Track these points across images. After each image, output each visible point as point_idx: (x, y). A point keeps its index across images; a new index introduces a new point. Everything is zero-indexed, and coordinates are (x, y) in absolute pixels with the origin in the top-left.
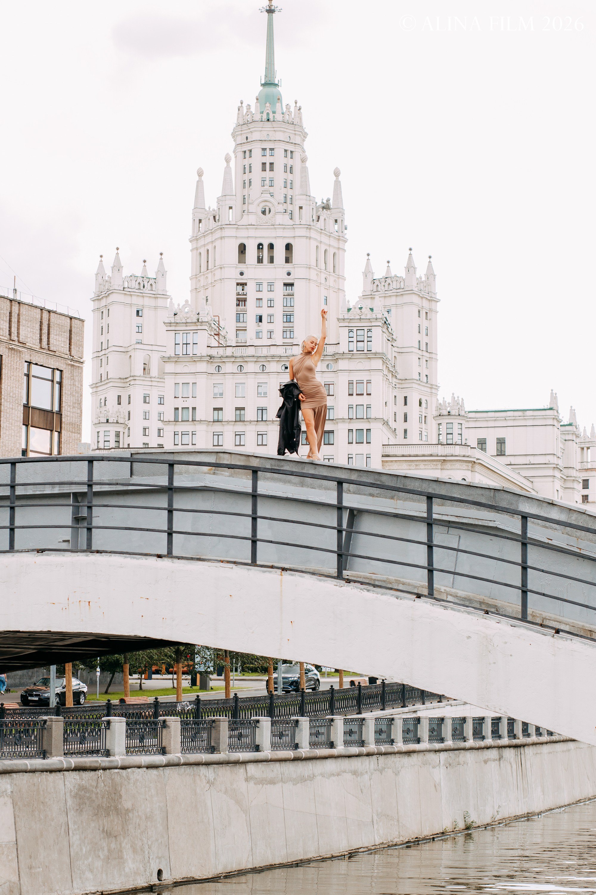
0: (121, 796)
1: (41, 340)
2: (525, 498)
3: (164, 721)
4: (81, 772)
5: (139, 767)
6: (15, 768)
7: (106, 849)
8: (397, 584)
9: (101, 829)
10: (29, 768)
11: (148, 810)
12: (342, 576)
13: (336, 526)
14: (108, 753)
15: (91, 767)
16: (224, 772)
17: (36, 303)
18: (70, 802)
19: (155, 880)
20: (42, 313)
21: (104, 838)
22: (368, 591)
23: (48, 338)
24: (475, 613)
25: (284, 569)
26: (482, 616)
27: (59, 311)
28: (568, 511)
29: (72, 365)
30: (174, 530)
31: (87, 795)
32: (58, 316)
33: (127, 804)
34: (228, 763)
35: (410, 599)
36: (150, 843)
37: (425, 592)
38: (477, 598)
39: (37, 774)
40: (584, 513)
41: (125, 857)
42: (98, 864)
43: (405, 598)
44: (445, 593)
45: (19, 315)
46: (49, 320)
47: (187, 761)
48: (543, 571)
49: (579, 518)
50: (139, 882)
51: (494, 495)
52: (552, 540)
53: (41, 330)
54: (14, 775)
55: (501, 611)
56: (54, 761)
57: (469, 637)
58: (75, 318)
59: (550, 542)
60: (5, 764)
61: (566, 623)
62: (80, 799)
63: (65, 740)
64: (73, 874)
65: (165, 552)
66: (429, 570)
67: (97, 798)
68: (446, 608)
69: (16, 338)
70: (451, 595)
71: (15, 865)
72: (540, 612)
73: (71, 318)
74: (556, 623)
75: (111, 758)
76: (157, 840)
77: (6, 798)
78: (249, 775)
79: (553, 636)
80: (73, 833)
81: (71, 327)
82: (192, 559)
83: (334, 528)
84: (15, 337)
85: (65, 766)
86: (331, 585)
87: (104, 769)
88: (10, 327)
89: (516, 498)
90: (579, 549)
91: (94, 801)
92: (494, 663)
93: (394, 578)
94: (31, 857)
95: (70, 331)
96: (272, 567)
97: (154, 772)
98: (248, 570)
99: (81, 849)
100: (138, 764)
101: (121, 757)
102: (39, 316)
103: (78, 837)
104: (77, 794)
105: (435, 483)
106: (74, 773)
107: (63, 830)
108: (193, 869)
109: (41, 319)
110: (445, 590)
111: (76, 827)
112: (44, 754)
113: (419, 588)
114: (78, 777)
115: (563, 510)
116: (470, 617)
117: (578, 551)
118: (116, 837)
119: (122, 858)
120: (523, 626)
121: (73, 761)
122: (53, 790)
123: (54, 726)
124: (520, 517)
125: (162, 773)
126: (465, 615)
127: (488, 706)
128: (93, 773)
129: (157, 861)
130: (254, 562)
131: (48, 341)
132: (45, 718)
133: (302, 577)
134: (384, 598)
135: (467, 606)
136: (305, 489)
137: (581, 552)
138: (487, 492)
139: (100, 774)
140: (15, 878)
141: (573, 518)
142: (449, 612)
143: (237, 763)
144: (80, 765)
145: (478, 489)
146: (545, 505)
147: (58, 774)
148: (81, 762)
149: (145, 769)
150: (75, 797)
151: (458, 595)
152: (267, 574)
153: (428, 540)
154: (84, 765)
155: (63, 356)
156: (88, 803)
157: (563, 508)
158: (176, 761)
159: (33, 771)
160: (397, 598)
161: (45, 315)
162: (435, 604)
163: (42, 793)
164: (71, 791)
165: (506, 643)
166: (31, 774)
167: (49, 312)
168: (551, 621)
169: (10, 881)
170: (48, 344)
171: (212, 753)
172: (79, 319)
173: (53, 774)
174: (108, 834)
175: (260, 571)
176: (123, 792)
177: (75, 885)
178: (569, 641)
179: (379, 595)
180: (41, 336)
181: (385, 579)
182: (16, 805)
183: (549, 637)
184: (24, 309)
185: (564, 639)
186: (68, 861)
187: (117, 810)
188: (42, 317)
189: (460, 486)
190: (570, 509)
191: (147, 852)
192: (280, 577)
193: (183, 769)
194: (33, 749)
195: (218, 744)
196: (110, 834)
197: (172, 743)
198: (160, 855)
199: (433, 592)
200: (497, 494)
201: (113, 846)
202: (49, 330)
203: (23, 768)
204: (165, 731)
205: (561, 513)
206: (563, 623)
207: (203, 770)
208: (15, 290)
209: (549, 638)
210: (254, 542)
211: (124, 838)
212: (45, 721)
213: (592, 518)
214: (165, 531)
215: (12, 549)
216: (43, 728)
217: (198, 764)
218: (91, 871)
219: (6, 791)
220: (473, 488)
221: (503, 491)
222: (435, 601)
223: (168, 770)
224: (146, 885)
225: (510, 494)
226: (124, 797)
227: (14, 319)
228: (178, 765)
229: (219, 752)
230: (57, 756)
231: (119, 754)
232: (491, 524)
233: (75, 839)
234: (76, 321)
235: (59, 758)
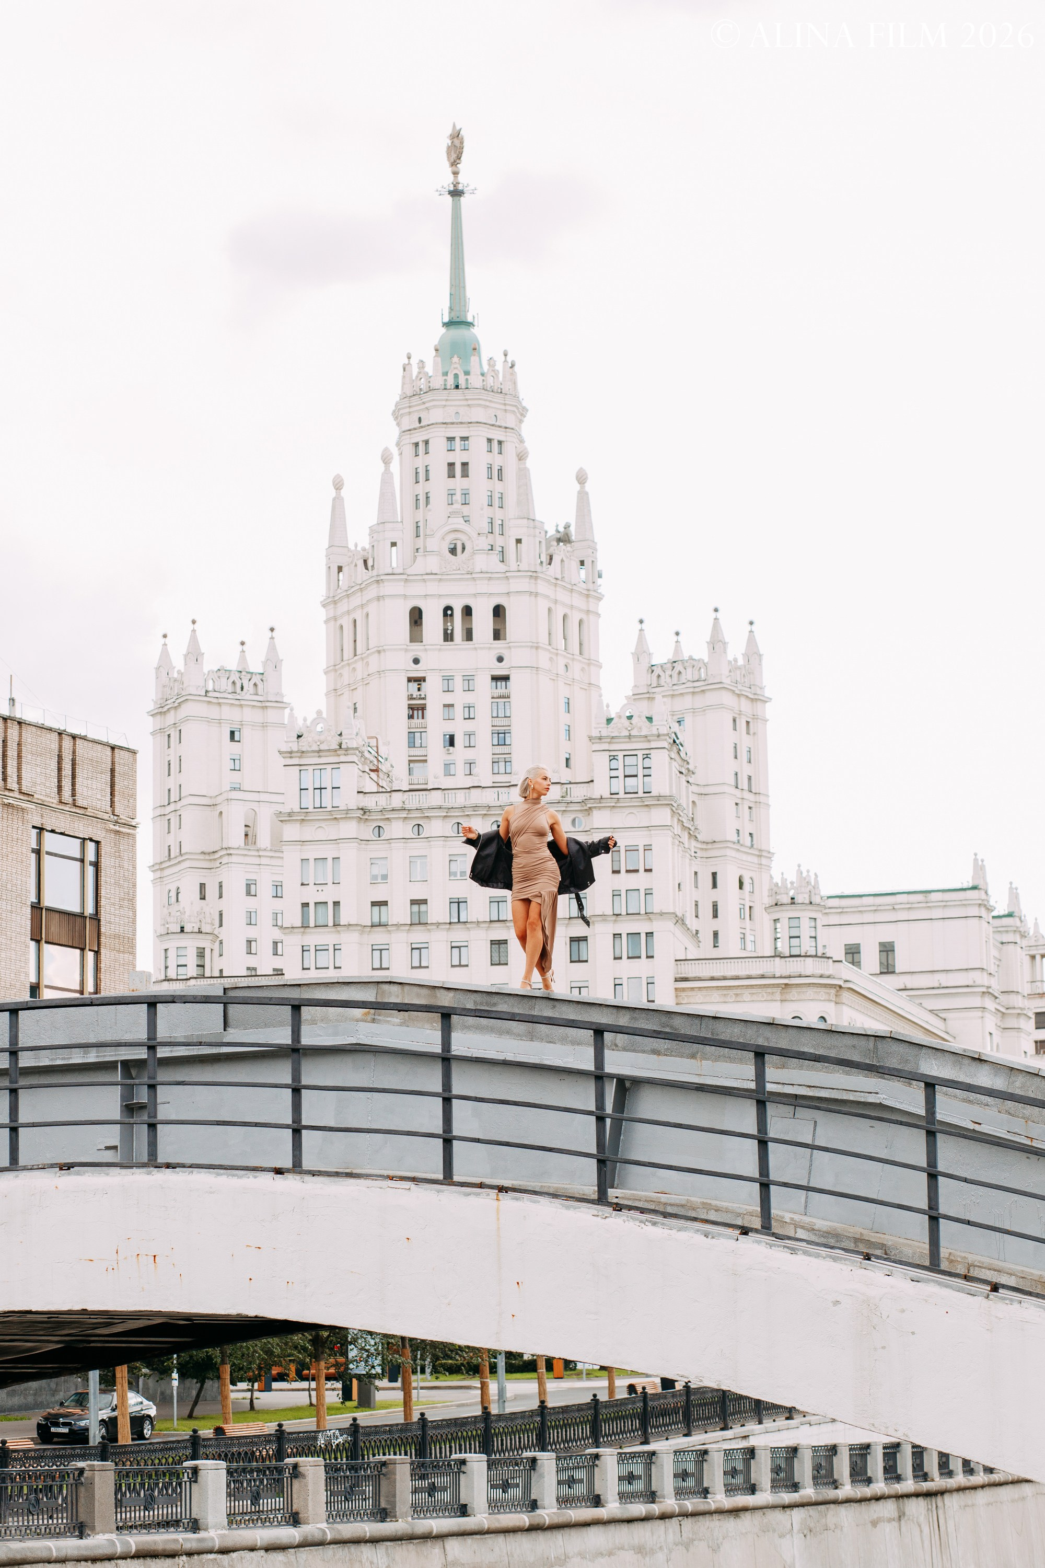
1: (60, 788)
2: (930, 1051)
3: (295, 1466)
4: (149, 1561)
5: (252, 1549)
6: (30, 1555)
8: (705, 1211)
12: (606, 1198)
13: (593, 1108)
14: (195, 1526)
15: (164, 1550)
16: (405, 1554)
17: (48, 724)
20: (61, 740)
22: (654, 1224)
23: (73, 784)
24: (846, 1259)
25: (502, 1189)
26: (859, 1264)
27: (91, 736)
28: (1008, 1071)
29: (117, 832)
30: (304, 1123)
32: (91, 744)
34: (411, 1538)
35: (730, 1237)
37: (757, 1223)
38: (849, 1232)
40: (1037, 1075)
43: (720, 1235)
44: (791, 1224)
45: (19, 745)
46: (74, 752)
47: (338, 1537)
48: (965, 1180)
49: (1028, 1083)
51: (876, 1047)
52: (980, 1124)
53: (60, 769)
55: (893, 1253)
56: (99, 1541)
57: (837, 1303)
58: (121, 748)
59: (977, 1128)
60: (10, 1549)
61: (1010, 1271)
63: (119, 1504)
65: (288, 1163)
66: (762, 1185)
68: (793, 1251)
69: (15, 786)
70: (802, 1227)
72: (963, 1255)
73: (113, 748)
74: (992, 1272)
75: (202, 1534)
78: (450, 1558)
79: (987, 1297)
81: (113, 763)
82: (337, 1174)
83: (589, 1113)
84: (12, 783)
85: (119, 1550)
86: (586, 1215)
87: (190, 1554)
88: (4, 767)
89: (913, 1051)
90: (1030, 1140)
92: (884, 1348)
93: (699, 1200)
95: (113, 771)
96: (481, 1186)
97: (279, 1557)
98: (439, 1191)
100: (250, 1543)
101: (220, 1532)
102: (55, 746)
105: (768, 1028)
106: (136, 1561)
109: (60, 751)
110: (792, 1219)
112: (81, 1529)
113: (746, 1217)
115: (999, 1069)
116: (837, 1266)
117: (1028, 1142)
120: (933, 1281)
121: (134, 1541)
123: (97, 1479)
124: (922, 1085)
125: (293, 1558)
126: (829, 1263)
127: (873, 1425)
128: (169, 1561)
130: (448, 1178)
131: (73, 790)
132: (81, 1464)
133: (535, 1202)
134: (683, 1235)
135: (832, 1248)
136: (536, 1045)
137: (1034, 1145)
138: (862, 1042)
139: (181, 1564)
141: (1018, 1084)
142: (800, 1258)
143: (427, 1537)
144: (147, 1547)
145: (846, 1037)
146: (966, 1061)
148: (147, 1542)
149: (262, 1553)
151: (816, 1227)
152: (472, 1199)
153: (759, 1131)
154: (153, 1547)
155: (100, 815)
157: (999, 1066)
158: (318, 1536)
159: (62, 1561)
160: (706, 1236)
161: (67, 743)
162: (775, 1245)
165: (903, 1311)
167: (74, 737)
168: (983, 1270)
170: (73, 795)
171: (383, 1520)
172: (128, 750)
175: (459, 1193)
178: (1016, 1305)
179: (674, 1231)
180: (59, 781)
181: (683, 1202)
183: (980, 1298)
184: (28, 734)
185: (1007, 1302)
188: (60, 747)
189: (814, 1032)
190: (1012, 1069)
192: (496, 1202)
193: (330, 1550)
194: (60, 1521)
195: (393, 1504)
197: (310, 1504)
199: (770, 1223)
200: (880, 1044)
202: (74, 769)
203: (44, 1555)
204: (296, 1483)
205: (995, 1075)
206: (1004, 1273)
207: (366, 1551)
208: (12, 700)
209: (980, 1300)
210: (448, 1142)
212: (82, 1471)
214: (287, 1127)
215: (14, 1164)
216: (78, 1484)
217: (357, 1541)
220: (837, 1036)
221: (890, 1040)
222: (774, 1239)
223: (304, 1553)
225: (903, 1045)
227: (12, 753)
228: (321, 1543)
229: (395, 1518)
230: (104, 1532)
231: (216, 1527)
232: (871, 1099)
234: (122, 752)
235: (107, 1536)
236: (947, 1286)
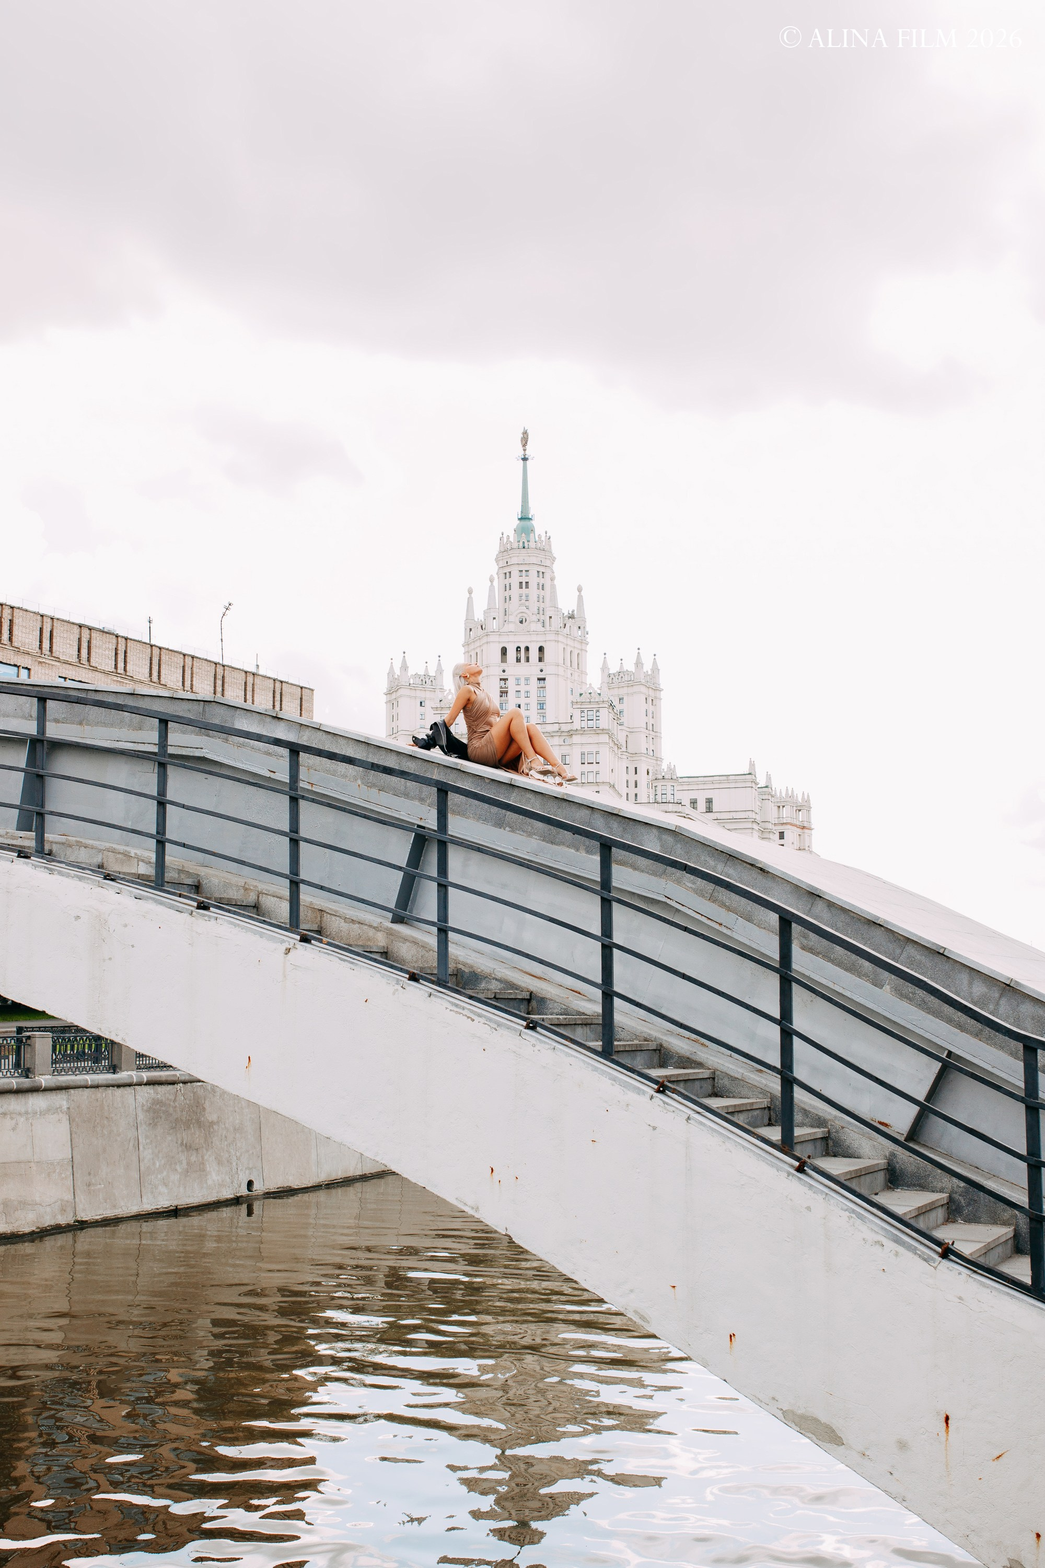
0: (204, 1109)
4: (156, 1086)
6: (72, 1084)
7: (184, 1162)
9: (179, 1142)
10: (90, 1083)
11: (237, 1121)
15: (166, 1081)
17: (268, 675)
18: (141, 1116)
19: (244, 1191)
20: (275, 683)
21: (183, 1151)
23: (281, 705)
27: (291, 682)
28: (298, 727)
31: (163, 1108)
32: (290, 686)
33: (211, 1116)
36: (238, 1154)
39: (101, 1089)
40: (319, 729)
41: (208, 1169)
42: (175, 1177)
45: (253, 685)
46: (282, 689)
50: (225, 1193)
51: (205, 711)
52: (274, 772)
53: (274, 697)
54: (72, 1091)
56: (123, 1076)
57: (78, 917)
58: (306, 688)
59: (272, 775)
60: (59, 1081)
62: (154, 1113)
64: (143, 1189)
67: (175, 1111)
71: (70, 1182)
73: (302, 688)
76: (248, 1151)
77: (61, 1115)
80: (144, 1148)
81: (302, 695)
85: (135, 1080)
87: (185, 1083)
88: (245, 695)
89: (232, 711)
90: (310, 785)
91: (171, 1114)
92: (110, 959)
94: (90, 1174)
95: (301, 699)
99: (154, 1164)
102: (272, 686)
103: (150, 1151)
104: (150, 1108)
105: (130, 697)
106: (148, 1087)
107: (131, 1144)
108: (291, 1178)
109: (274, 688)
111: (148, 1141)
112: (114, 1069)
114: (152, 1091)
116: (81, 884)
117: (309, 787)
118: (197, 1150)
119: (204, 1171)
120: (151, 898)
121: (145, 1075)
122: (120, 1105)
126: (75, 883)
127: (100, 1029)
128: (170, 1087)
129: (247, 1172)
131: (282, 707)
137: (314, 789)
138: (195, 706)
139: (179, 1088)
140: (70, 1197)
141: (305, 738)
144: (154, 1079)
145: (184, 702)
146: (269, 719)
147: (128, 1088)
148: (155, 1076)
150: (148, 1111)
154: (159, 1079)
156: (164, 1117)
159: (97, 1087)
161: (278, 685)
163: (106, 1108)
164: (143, 1105)
165: (126, 926)
166: (93, 1090)
167: (282, 682)
169: (62, 1200)
172: (310, 689)
173: (122, 1089)
174: (188, 1147)
176: (207, 1105)
177: (144, 1200)
178: (213, 921)
180: (274, 703)
182: (74, 1120)
183: (186, 914)
184: (258, 679)
185: (206, 918)
186: (137, 1176)
187: (199, 1124)
188: (274, 686)
191: (234, 1164)
196: (190, 1147)
198: (251, 1166)
200: (208, 707)
201: (193, 1158)
202: (281, 698)
203: (83, 1083)
205: (289, 731)
208: (258, 666)
209: (185, 916)
211: (207, 1150)
213: (330, 736)
218: (166, 1185)
219: (61, 1107)
221: (214, 704)
224: (232, 1196)
226: (208, 1110)
227: (249, 688)
230: (127, 1070)
232: (197, 753)
233: (147, 1154)
234: (306, 690)
235: (129, 1073)
236: (161, 903)
